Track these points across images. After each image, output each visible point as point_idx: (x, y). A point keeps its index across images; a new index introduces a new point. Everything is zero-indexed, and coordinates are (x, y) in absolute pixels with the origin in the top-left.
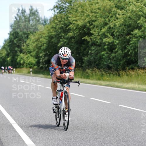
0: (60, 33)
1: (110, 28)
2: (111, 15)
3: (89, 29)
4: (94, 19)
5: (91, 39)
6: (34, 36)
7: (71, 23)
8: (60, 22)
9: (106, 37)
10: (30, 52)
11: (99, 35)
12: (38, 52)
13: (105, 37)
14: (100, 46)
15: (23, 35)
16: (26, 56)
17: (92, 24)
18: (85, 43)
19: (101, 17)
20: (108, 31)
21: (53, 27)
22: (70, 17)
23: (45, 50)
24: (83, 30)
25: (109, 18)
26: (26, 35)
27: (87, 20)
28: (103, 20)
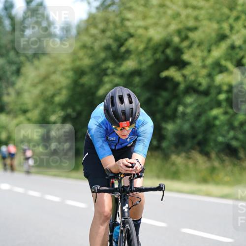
0: (104, 60)
1: (233, 47)
2: (234, 14)
3: (178, 51)
4: (191, 23)
5: (184, 76)
6: (37, 68)
7: (131, 36)
8: (103, 31)
9: (222, 70)
10: (25, 112)
11: (204, 67)
12: (45, 110)
13: (221, 72)
14: (206, 93)
15: (7, 67)
16: (15, 121)
17: (187, 38)
18: (169, 85)
19: (210, 19)
20: (228, 57)
21: (84, 46)
22: (128, 20)
23: (64, 106)
24: (163, 52)
25: (231, 21)
26: (14, 68)
27: (174, 27)
28: (215, 26)
